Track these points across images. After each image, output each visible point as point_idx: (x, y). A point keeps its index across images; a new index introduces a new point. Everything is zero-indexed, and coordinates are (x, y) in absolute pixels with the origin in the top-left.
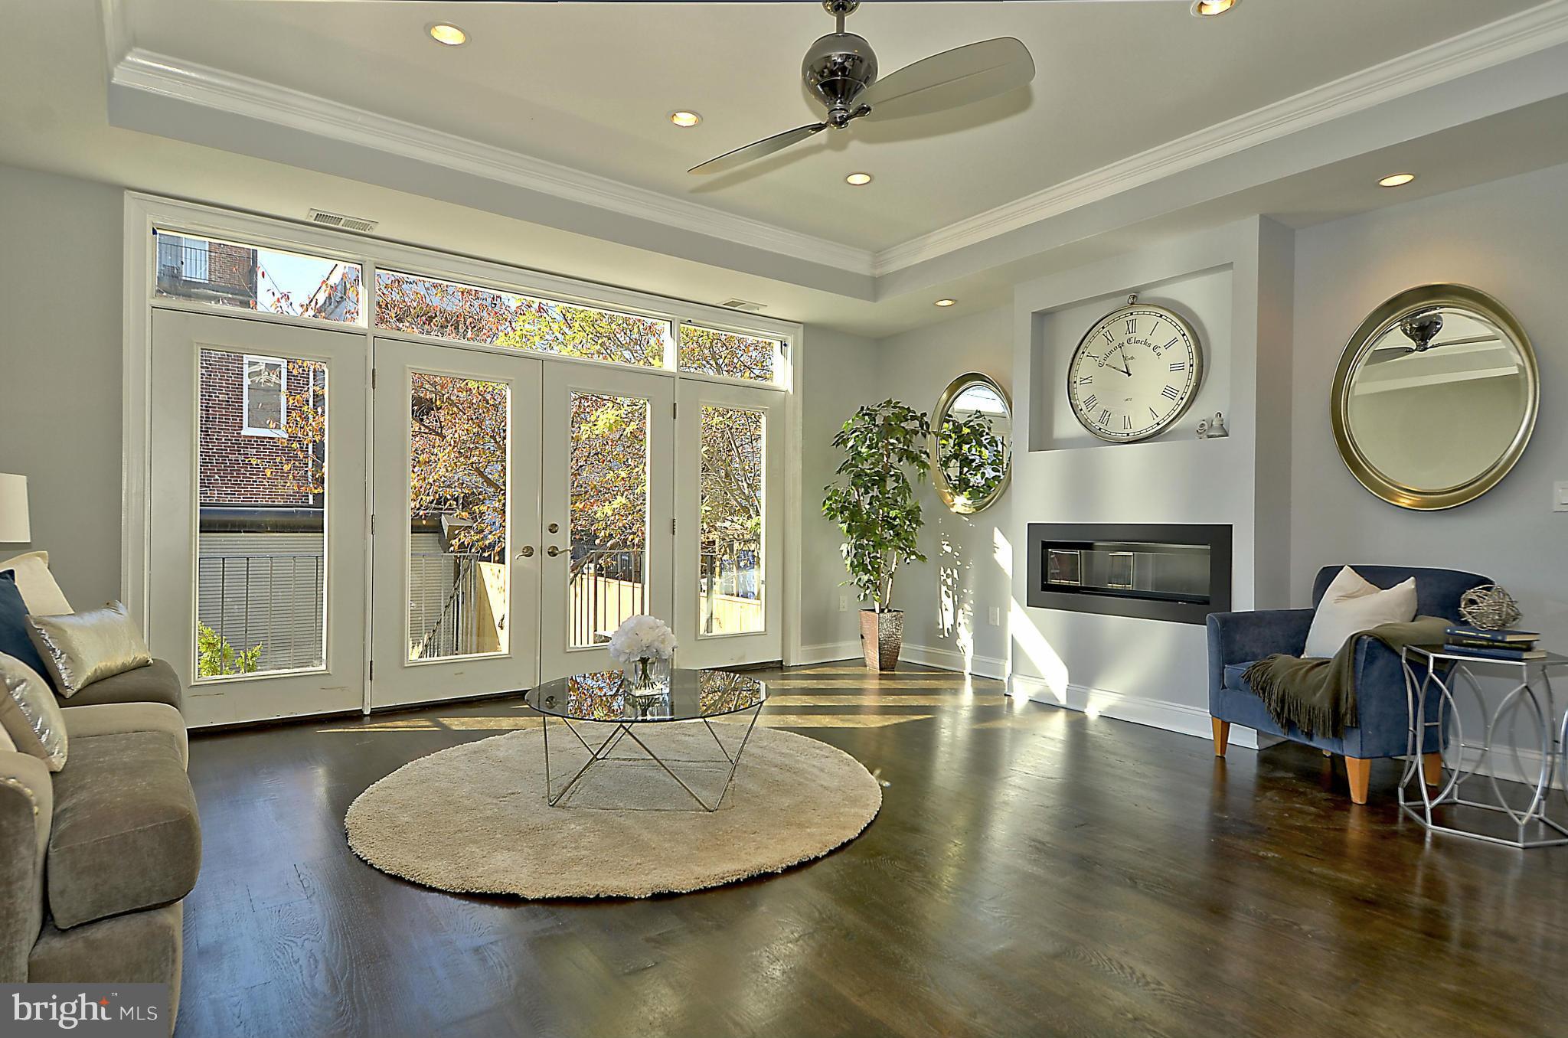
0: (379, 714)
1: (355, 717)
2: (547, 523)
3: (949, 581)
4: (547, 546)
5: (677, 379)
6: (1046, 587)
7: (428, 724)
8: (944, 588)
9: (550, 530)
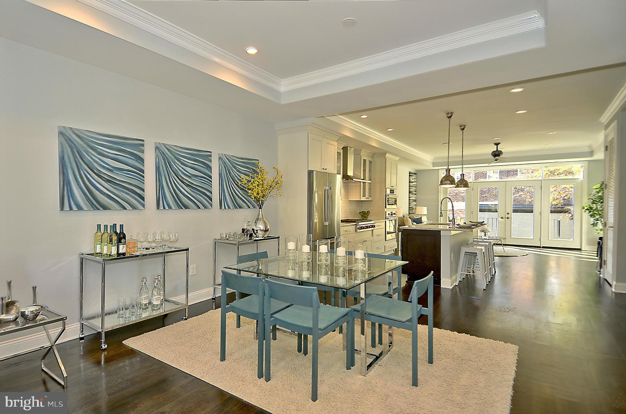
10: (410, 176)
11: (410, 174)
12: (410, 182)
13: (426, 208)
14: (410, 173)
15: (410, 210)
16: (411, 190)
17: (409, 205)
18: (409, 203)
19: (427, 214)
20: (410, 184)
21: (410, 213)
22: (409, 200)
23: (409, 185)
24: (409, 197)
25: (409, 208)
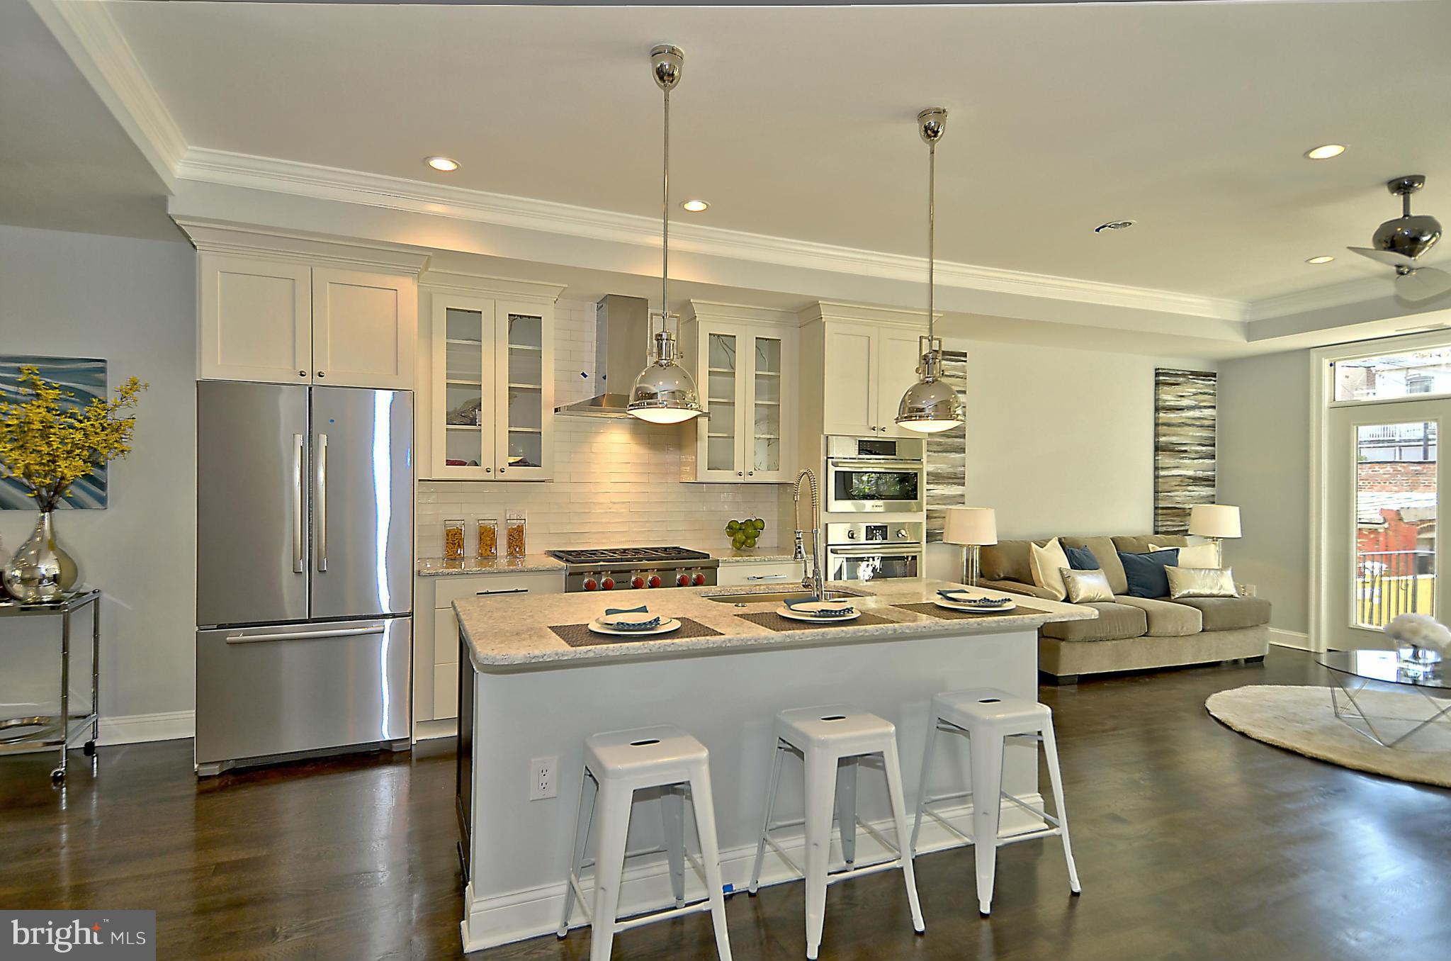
10: (1157, 384)
11: (1162, 378)
12: (1157, 410)
13: (1236, 509)
14: (1157, 375)
15: (1160, 518)
16: (1162, 439)
17: (1156, 499)
18: (1156, 492)
19: (1240, 536)
20: (1161, 415)
21: (1160, 529)
22: (1156, 477)
23: (1156, 418)
24: (1156, 468)
25: (1156, 508)
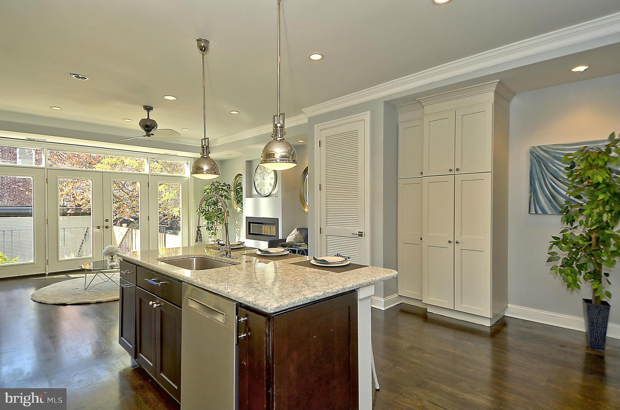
0: (50, 274)
1: (44, 275)
2: (105, 219)
3: (237, 232)
4: (105, 225)
5: (149, 175)
6: (250, 234)
7: (65, 276)
8: (236, 234)
9: (106, 221)
